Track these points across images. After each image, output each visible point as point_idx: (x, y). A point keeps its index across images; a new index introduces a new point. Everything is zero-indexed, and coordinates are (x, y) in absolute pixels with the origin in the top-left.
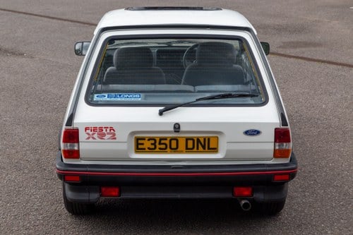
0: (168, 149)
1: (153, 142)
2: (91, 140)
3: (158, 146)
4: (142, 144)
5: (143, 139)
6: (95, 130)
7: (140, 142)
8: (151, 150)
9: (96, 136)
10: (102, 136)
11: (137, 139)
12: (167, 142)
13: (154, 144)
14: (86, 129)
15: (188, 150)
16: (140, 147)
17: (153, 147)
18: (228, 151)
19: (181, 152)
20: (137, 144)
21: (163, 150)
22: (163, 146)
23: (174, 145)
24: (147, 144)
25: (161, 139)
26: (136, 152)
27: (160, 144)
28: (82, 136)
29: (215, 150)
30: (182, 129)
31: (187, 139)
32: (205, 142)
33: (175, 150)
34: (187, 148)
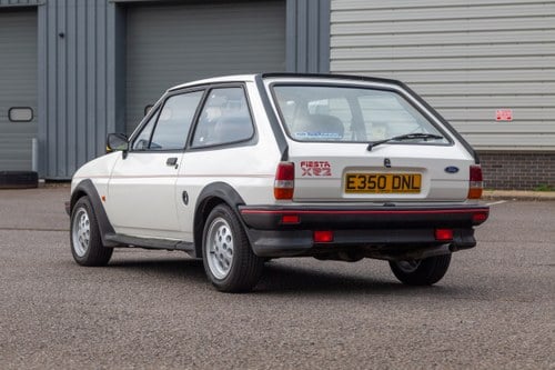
0: (377, 189)
1: (363, 179)
2: (307, 176)
3: (368, 185)
5: (354, 176)
6: (310, 164)
7: (351, 179)
8: (361, 189)
9: (311, 172)
10: (317, 172)
11: (349, 177)
12: (376, 180)
13: (364, 182)
14: (302, 164)
15: (395, 189)
16: (351, 185)
18: (431, 190)
19: (388, 192)
20: (349, 182)
21: (371, 190)
22: (372, 185)
23: (382, 185)
24: (358, 182)
25: (372, 176)
26: (347, 191)
27: (370, 182)
28: (298, 172)
29: (417, 189)
30: (393, 164)
31: (395, 177)
32: (409, 181)
33: (382, 189)
34: (393, 188)
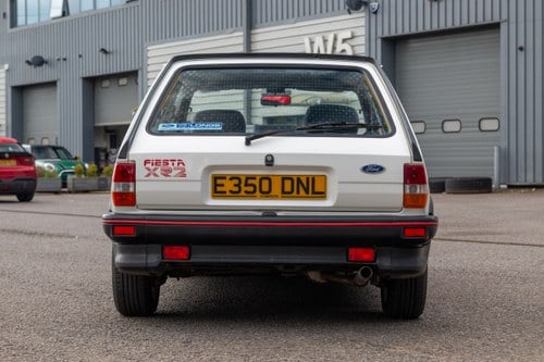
0: (258, 193)
1: (236, 182)
2: (152, 177)
3: (244, 188)
4: (222, 185)
5: (224, 178)
6: (157, 163)
7: (219, 182)
8: (235, 194)
9: (158, 172)
10: (167, 173)
11: (216, 178)
12: (256, 182)
13: (238, 185)
14: (146, 162)
15: (285, 194)
16: (219, 189)
17: (236, 189)
18: (340, 196)
19: (275, 197)
20: (215, 185)
21: (250, 195)
22: (251, 189)
23: (265, 188)
24: (229, 186)
25: (248, 178)
26: (214, 197)
27: (246, 185)
28: (140, 172)
29: (322, 195)
30: (277, 162)
31: (284, 178)
32: (308, 183)
33: (267, 194)
34: (283, 192)
